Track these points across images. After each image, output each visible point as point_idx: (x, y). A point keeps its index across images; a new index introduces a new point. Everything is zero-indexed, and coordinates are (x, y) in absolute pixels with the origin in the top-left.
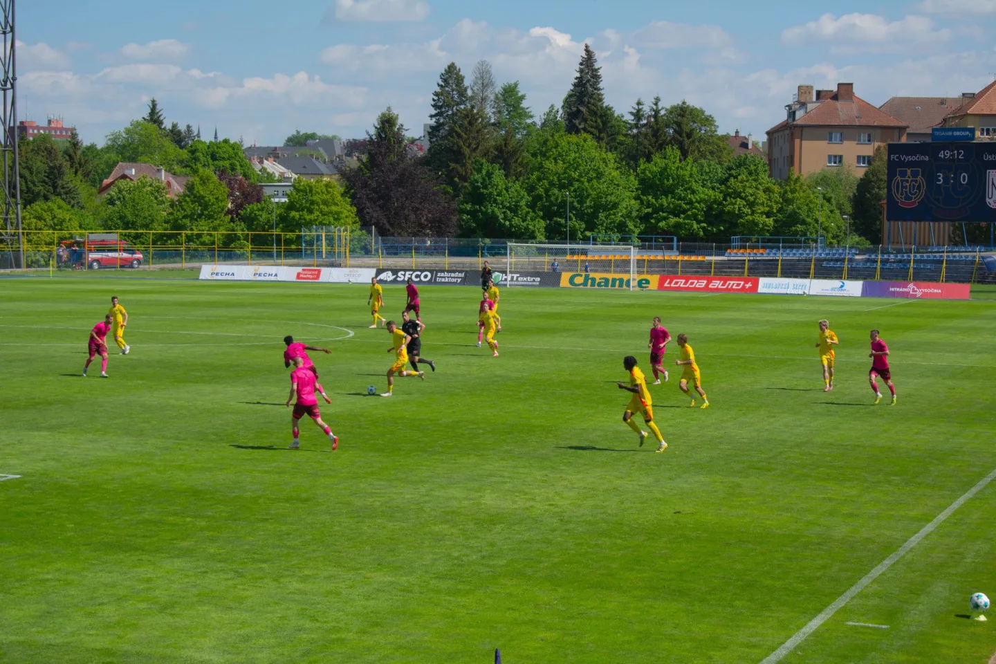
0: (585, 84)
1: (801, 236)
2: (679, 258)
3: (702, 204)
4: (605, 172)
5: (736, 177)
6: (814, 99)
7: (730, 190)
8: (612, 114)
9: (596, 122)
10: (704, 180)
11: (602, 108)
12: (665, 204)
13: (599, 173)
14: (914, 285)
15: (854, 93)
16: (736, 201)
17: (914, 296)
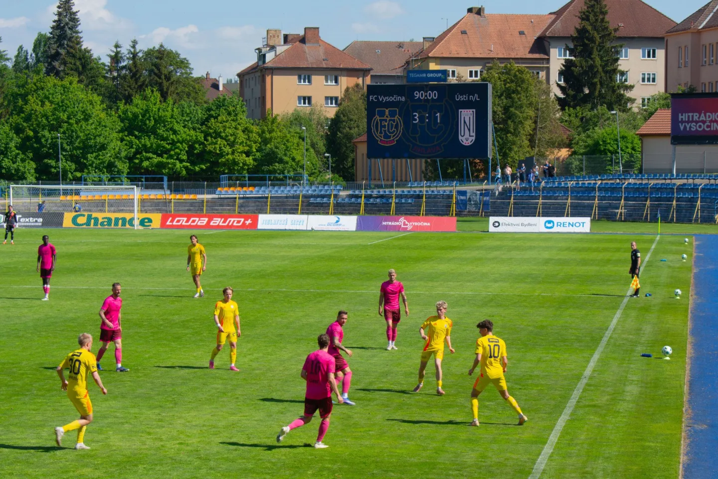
0: (64, 27)
1: (279, 174)
2: (172, 196)
3: (184, 144)
4: (92, 114)
5: (216, 118)
6: (282, 43)
7: (211, 131)
8: (91, 56)
9: (75, 64)
10: (185, 120)
11: (80, 50)
12: (149, 145)
13: (86, 114)
14: (405, 219)
15: (320, 37)
16: (217, 141)
17: (405, 230)
